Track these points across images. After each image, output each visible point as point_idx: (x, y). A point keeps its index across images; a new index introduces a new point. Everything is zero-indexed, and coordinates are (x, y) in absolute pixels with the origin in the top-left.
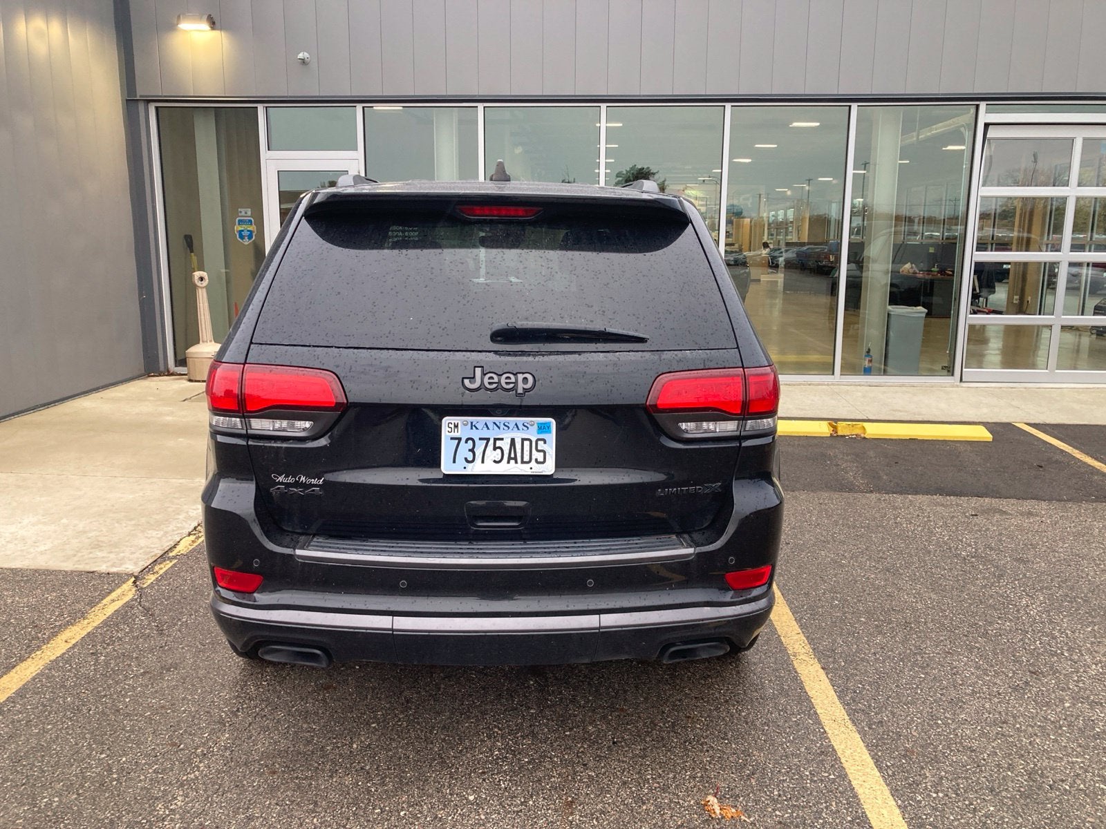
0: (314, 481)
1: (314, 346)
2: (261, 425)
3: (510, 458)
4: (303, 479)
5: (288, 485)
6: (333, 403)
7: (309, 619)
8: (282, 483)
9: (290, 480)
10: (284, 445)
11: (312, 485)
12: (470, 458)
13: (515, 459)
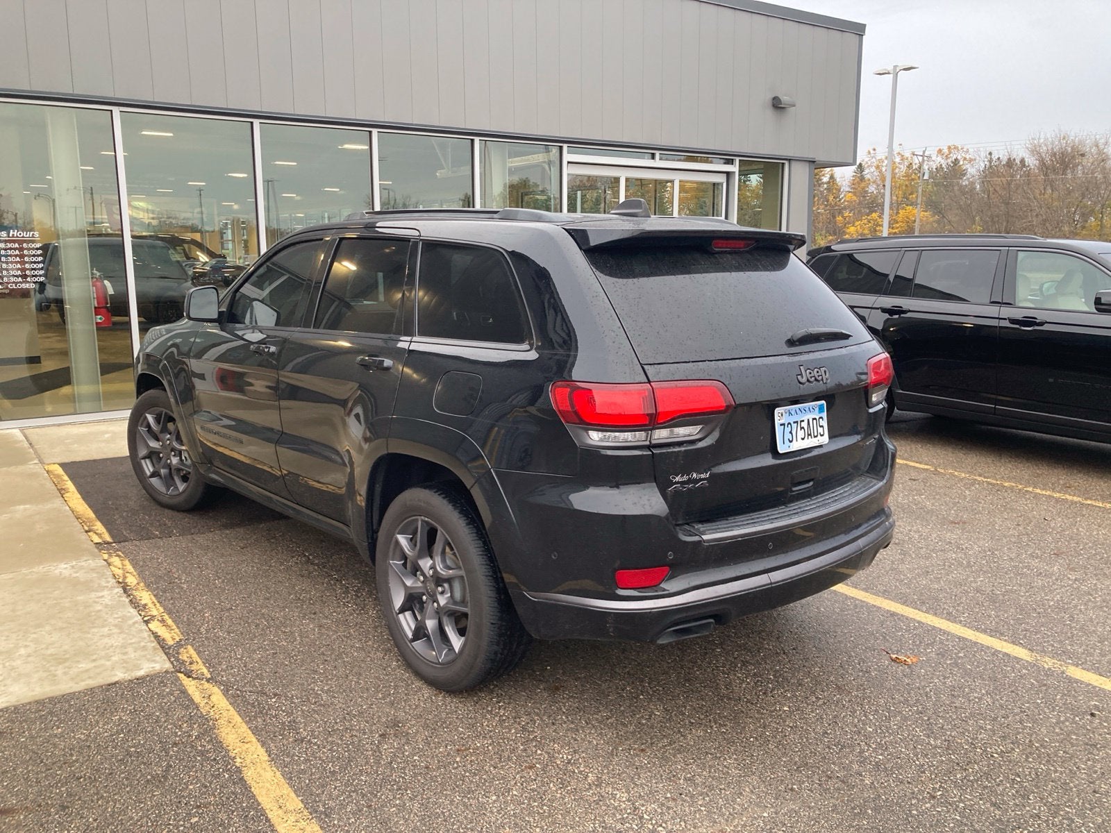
0: (703, 476)
1: (693, 362)
2: (661, 435)
3: (809, 435)
4: (695, 475)
5: (682, 483)
6: (723, 407)
7: (716, 592)
8: (678, 483)
9: (685, 478)
10: (683, 449)
11: (701, 480)
12: (791, 439)
13: (810, 435)
